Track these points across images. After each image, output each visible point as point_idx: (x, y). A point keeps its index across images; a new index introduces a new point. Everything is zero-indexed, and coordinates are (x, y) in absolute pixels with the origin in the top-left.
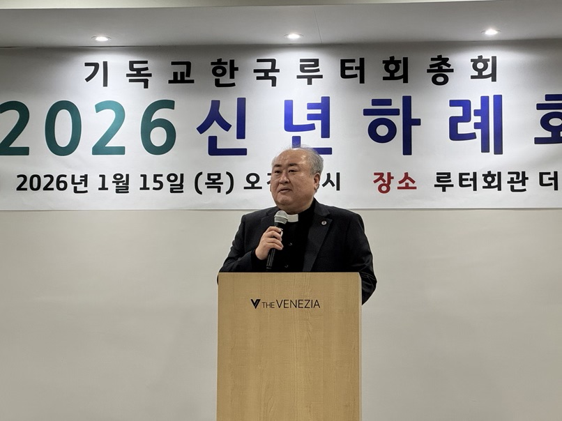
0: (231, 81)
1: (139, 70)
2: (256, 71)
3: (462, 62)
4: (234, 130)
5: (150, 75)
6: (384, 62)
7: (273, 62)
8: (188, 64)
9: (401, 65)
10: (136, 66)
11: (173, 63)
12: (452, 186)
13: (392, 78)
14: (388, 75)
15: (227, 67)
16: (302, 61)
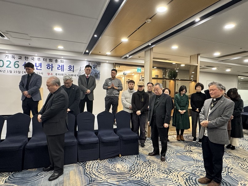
2: (31, 59)
3: (59, 60)
5: (15, 57)
7: (34, 58)
11: (19, 56)
12: (57, 75)
14: (50, 61)
15: (27, 58)
16: (38, 58)
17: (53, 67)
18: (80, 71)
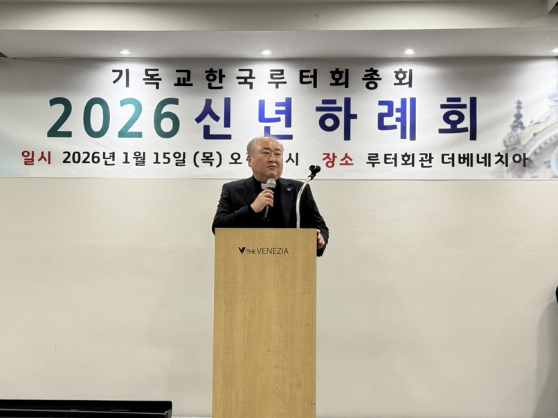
0: (220, 85)
1: (152, 76)
2: (238, 78)
3: (387, 73)
4: (222, 121)
5: (160, 79)
6: (331, 72)
7: (251, 71)
8: (189, 72)
9: (344, 75)
10: (150, 73)
11: (177, 71)
12: (379, 163)
13: (337, 84)
14: (334, 82)
15: (217, 74)
16: (271, 71)
17: (355, 117)
18: (514, 127)
